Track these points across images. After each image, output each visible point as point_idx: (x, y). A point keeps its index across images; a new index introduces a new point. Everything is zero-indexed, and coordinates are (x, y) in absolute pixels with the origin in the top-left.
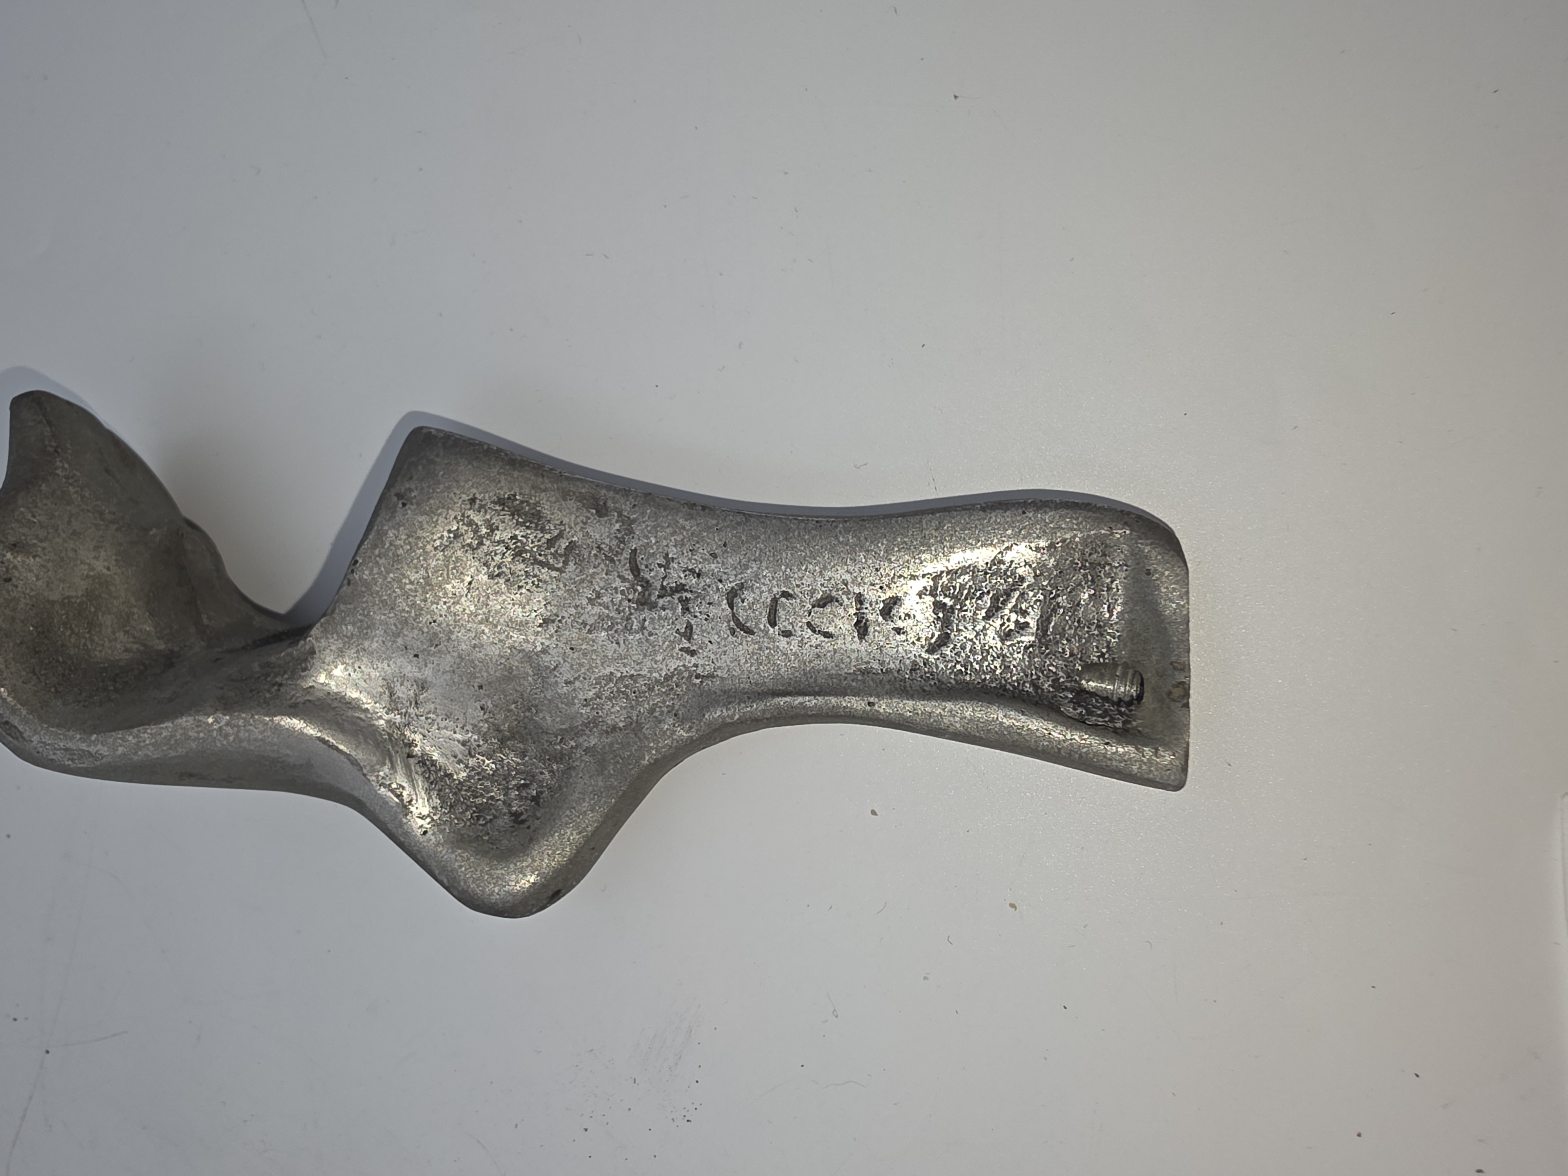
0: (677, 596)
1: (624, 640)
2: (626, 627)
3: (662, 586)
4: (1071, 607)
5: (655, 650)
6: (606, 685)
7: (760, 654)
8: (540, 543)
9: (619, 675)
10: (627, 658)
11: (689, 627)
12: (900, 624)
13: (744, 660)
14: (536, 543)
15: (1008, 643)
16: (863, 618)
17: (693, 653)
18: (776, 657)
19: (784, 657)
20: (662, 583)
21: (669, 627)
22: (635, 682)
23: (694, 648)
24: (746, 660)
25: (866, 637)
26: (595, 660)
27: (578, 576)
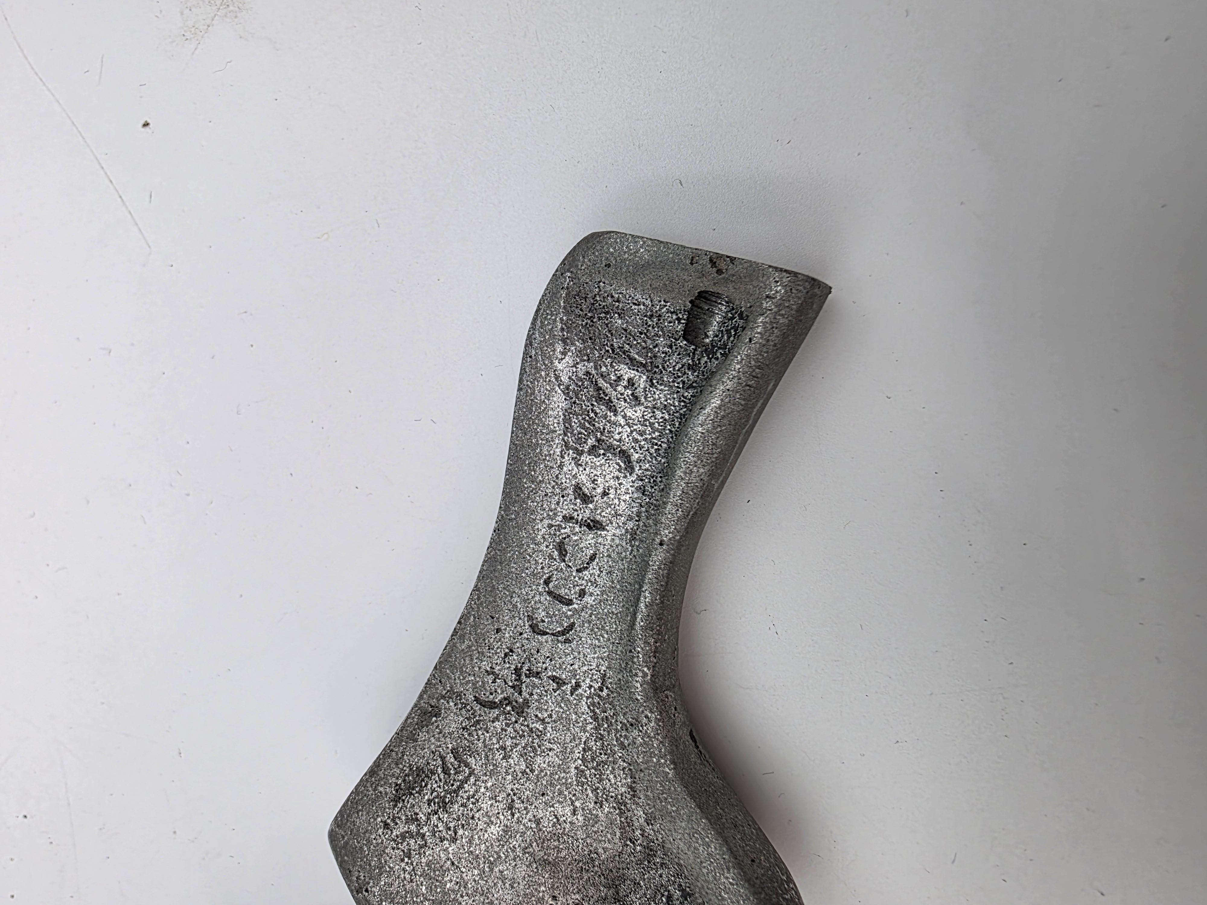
0: (523, 677)
1: (549, 742)
2: (538, 736)
3: (513, 687)
4: (626, 337)
5: (566, 718)
6: (586, 778)
7: (594, 625)
8: (443, 780)
9: (580, 762)
10: (566, 747)
11: (554, 679)
12: (599, 490)
13: (597, 641)
14: (442, 784)
15: (643, 400)
16: (586, 521)
17: (578, 685)
18: (600, 611)
19: (602, 603)
20: (509, 686)
21: (549, 697)
22: (590, 749)
23: (573, 681)
24: (597, 639)
25: (604, 524)
26: (559, 777)
27: (481, 760)
